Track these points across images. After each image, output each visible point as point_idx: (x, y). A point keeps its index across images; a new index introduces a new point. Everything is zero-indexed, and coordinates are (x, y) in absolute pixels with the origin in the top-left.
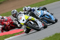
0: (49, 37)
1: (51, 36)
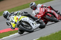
0: (55, 33)
1: (57, 32)
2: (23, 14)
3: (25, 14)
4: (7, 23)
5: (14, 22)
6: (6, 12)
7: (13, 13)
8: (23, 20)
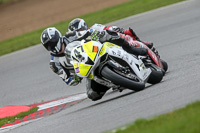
2: (104, 38)
3: (110, 36)
4: (53, 64)
5: (86, 59)
6: (51, 31)
7: (74, 34)
8: (110, 53)
